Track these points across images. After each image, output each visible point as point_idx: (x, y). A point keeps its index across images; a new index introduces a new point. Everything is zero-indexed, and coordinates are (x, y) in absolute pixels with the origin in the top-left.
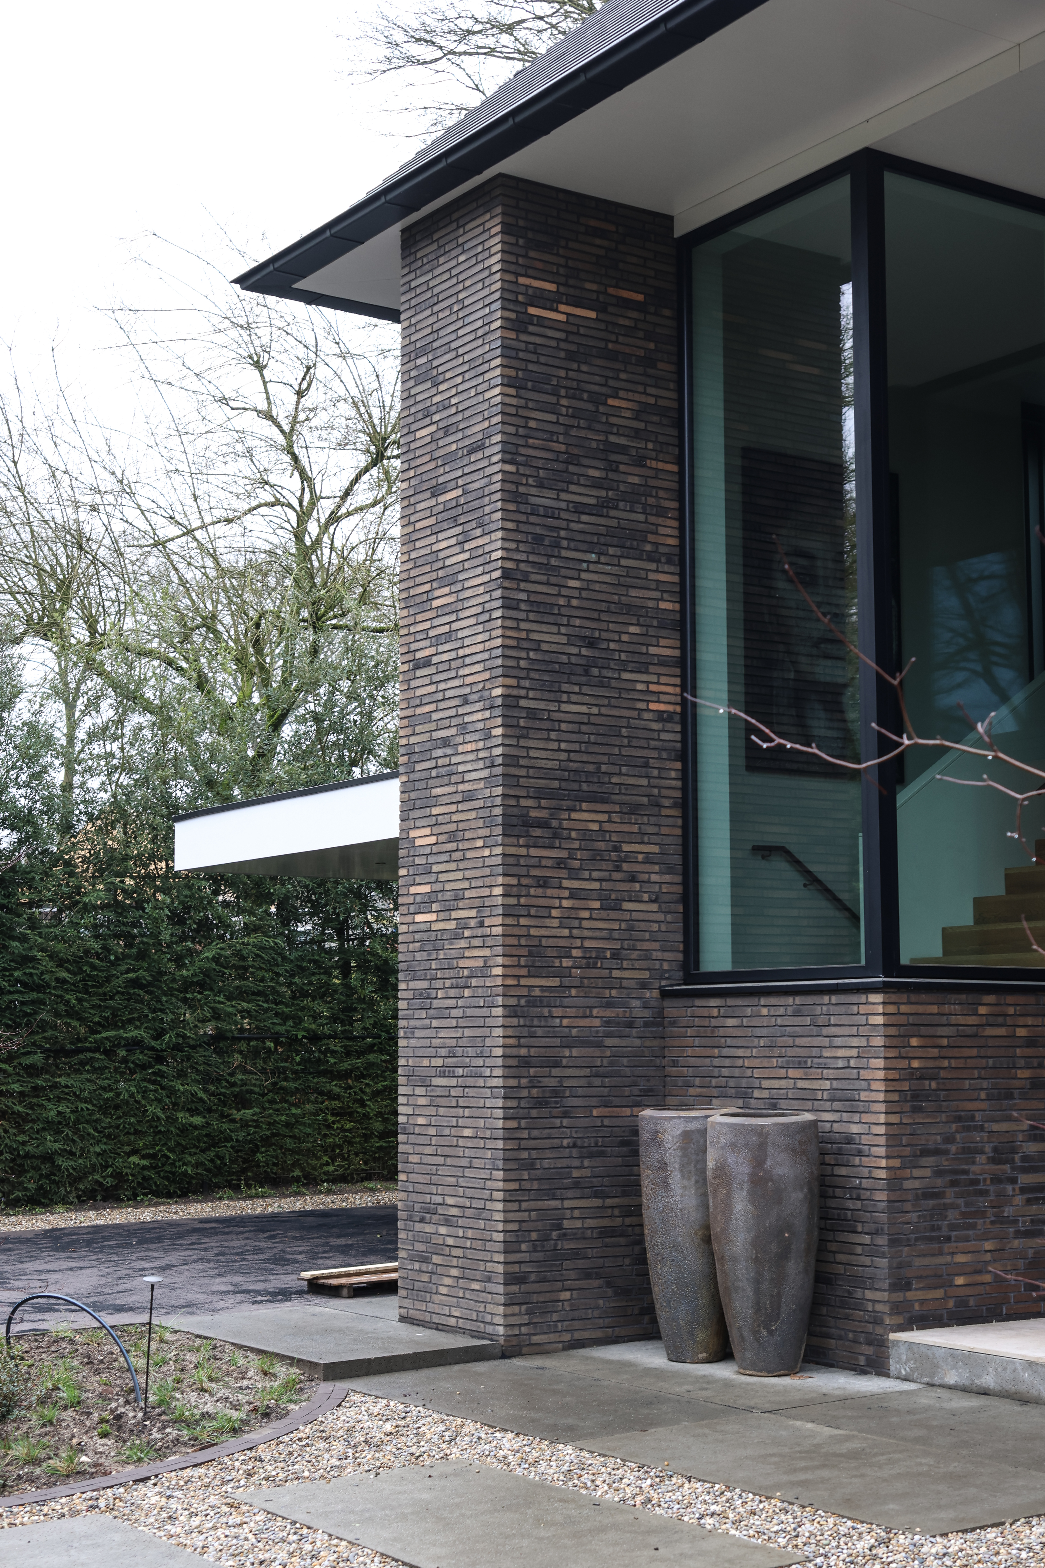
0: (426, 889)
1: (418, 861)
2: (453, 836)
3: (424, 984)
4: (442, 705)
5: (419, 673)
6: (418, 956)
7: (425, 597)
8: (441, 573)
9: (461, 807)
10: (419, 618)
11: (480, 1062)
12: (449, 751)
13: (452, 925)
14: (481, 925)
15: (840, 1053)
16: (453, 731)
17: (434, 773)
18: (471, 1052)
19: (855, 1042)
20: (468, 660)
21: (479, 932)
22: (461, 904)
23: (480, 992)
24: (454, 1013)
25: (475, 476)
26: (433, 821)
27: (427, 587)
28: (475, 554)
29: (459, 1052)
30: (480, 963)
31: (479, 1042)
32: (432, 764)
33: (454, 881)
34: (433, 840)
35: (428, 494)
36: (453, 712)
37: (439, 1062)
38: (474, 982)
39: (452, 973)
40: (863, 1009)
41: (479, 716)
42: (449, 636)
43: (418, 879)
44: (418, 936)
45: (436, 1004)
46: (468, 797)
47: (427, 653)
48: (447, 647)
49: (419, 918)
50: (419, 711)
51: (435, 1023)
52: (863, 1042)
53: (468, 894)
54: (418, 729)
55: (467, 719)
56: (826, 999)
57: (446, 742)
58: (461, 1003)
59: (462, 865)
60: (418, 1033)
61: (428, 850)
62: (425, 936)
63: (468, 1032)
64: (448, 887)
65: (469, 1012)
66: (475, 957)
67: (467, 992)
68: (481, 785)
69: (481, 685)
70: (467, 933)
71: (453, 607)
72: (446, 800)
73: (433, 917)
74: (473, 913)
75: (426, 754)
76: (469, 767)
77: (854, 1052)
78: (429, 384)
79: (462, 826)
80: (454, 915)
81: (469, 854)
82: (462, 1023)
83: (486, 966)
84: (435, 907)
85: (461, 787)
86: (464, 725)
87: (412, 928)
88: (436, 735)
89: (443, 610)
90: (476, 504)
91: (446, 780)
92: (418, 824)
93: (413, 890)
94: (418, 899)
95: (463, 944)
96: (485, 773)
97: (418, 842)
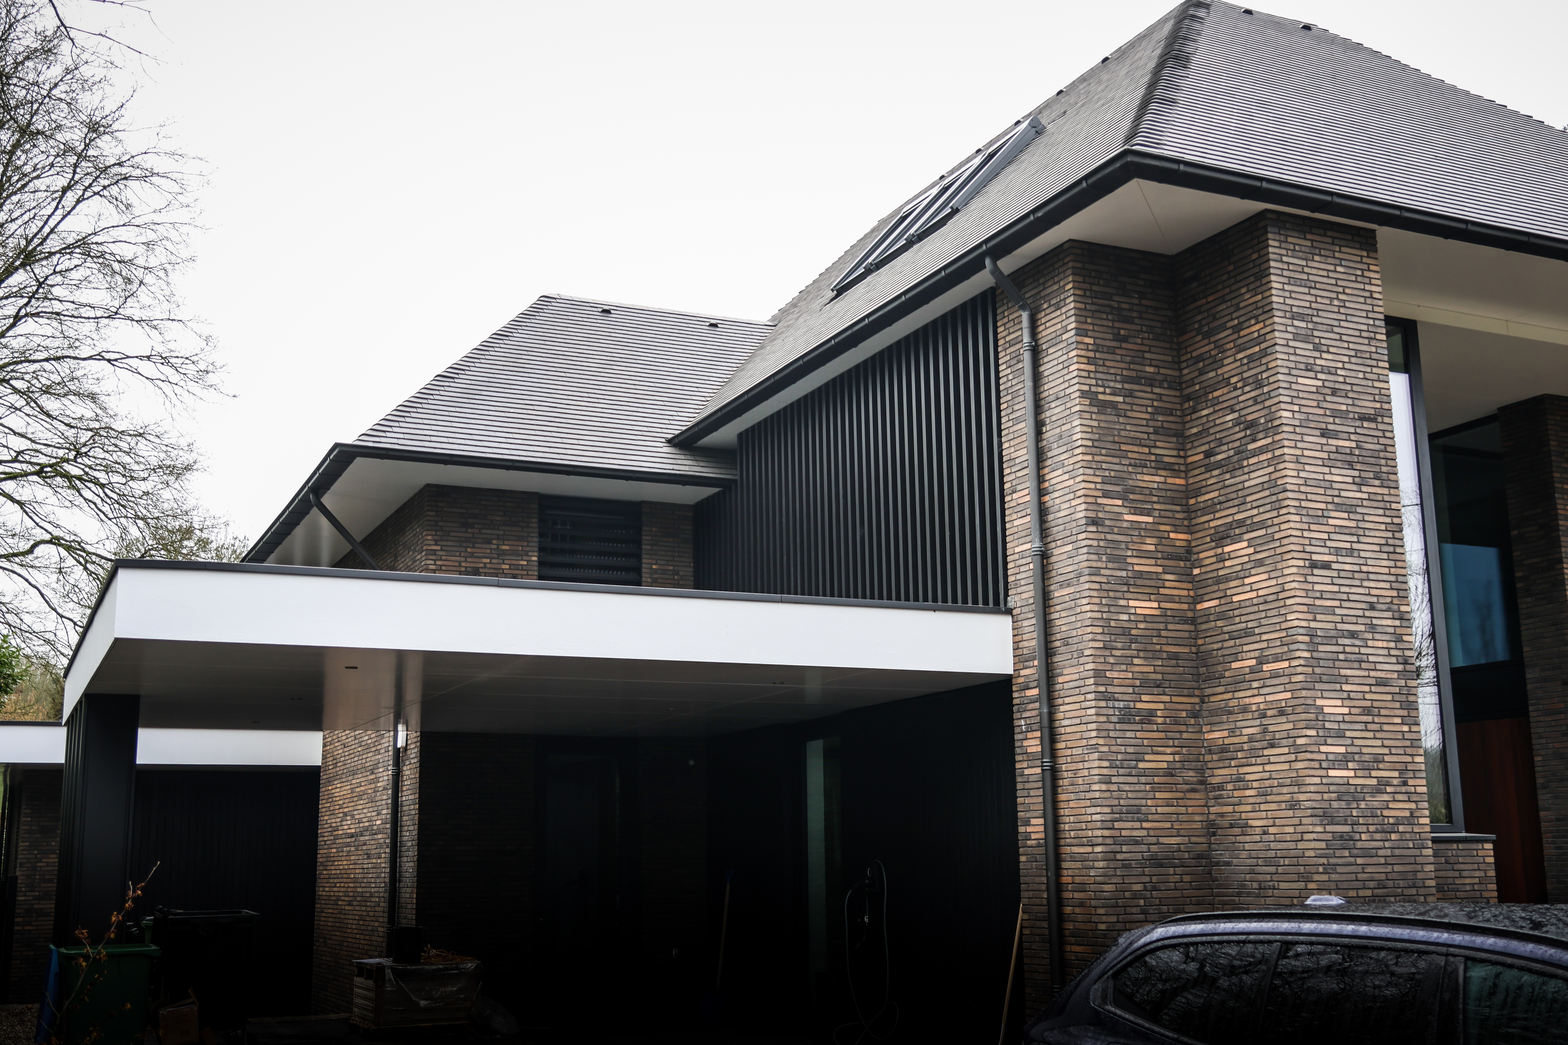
0: (1342, 750)
1: (1327, 725)
2: (1367, 711)
3: (1347, 828)
4: (1345, 604)
5: (1316, 572)
6: (1335, 805)
7: (1320, 513)
8: (1336, 500)
9: (1373, 689)
10: (1313, 527)
11: (1414, 891)
12: (1357, 642)
13: (1374, 782)
14: (1405, 784)
15: (1467, 881)
16: (1362, 628)
17: (1341, 657)
18: (1402, 884)
19: (1477, 874)
20: (1372, 576)
21: (1403, 789)
22: (1381, 766)
23: (1408, 836)
24: (1381, 852)
25: (1369, 439)
26: (1345, 695)
27: (1323, 506)
28: (1372, 497)
29: (1390, 884)
30: (1407, 814)
31: (1410, 876)
32: (1341, 649)
33: (1372, 747)
34: (1346, 710)
35: (1318, 433)
36: (1360, 613)
37: (1369, 893)
38: (1401, 828)
39: (1376, 820)
40: (1480, 853)
41: (1389, 622)
42: (1350, 552)
43: (1329, 741)
44: (1332, 788)
45: (1359, 844)
46: (1382, 683)
47: (1326, 558)
48: (1348, 560)
49: (1332, 773)
50: (1318, 602)
51: (1360, 861)
52: (1482, 874)
53: (1387, 758)
54: (1319, 617)
55: (1375, 621)
56: (1455, 846)
57: (1353, 635)
58: (1387, 844)
59: (1378, 735)
60: (1340, 869)
61: (1340, 718)
62: (1343, 789)
63: (1396, 868)
64: (1364, 750)
65: (1397, 852)
66: (1400, 809)
67: (1393, 836)
68: (1395, 675)
69: (1389, 600)
70: (1389, 789)
71: (1353, 531)
72: (1357, 680)
73: (1352, 773)
74: (1396, 774)
75: (1330, 639)
76: (1381, 659)
77: (1477, 880)
78: (1311, 347)
79: (1375, 704)
80: (1374, 773)
81: (1385, 727)
82: (1390, 860)
83: (1412, 816)
84: (1350, 765)
85: (1373, 674)
86: (1373, 626)
87: (1325, 781)
88: (1340, 626)
89: (1341, 530)
90: (1373, 460)
91: (1356, 665)
92: (1325, 694)
93: (1323, 749)
94: (1331, 757)
95: (1386, 797)
96: (1400, 667)
97: (1326, 710)
